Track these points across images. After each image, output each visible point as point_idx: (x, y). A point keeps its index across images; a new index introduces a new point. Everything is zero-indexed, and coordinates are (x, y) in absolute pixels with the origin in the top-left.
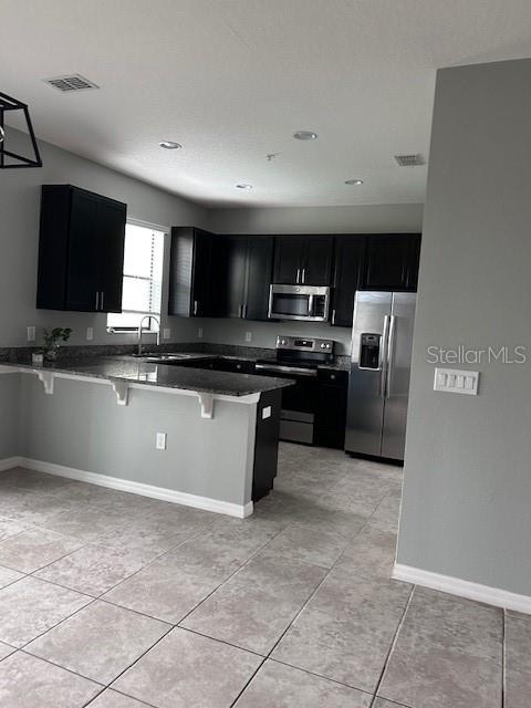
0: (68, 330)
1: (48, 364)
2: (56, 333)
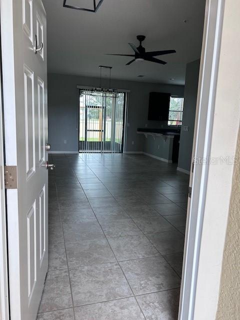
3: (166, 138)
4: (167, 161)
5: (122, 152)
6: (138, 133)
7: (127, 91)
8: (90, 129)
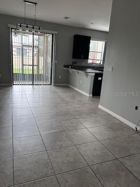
0: (77, 62)
1: (72, 68)
2: (74, 63)
3: (87, 75)
4: (88, 95)
5: (51, 85)
6: (64, 68)
7: (54, 32)
8: (26, 64)
